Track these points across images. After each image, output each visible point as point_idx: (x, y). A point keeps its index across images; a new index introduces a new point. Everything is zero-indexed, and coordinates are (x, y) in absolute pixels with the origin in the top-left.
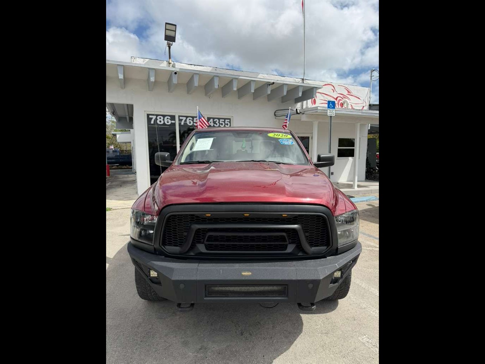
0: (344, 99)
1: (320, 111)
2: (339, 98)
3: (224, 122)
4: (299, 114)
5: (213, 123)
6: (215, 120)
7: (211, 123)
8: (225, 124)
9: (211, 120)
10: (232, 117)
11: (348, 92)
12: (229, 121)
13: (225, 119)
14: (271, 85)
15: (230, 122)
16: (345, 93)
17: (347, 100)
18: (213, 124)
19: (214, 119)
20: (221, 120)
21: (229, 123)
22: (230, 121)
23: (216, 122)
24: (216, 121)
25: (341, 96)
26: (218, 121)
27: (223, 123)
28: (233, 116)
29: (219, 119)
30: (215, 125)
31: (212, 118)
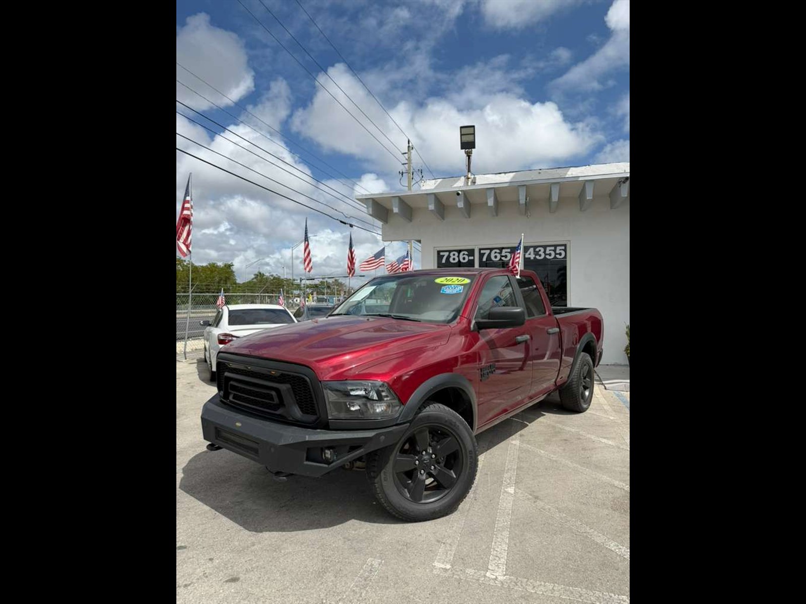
3: (555, 250)
5: (534, 254)
6: (538, 249)
7: (530, 254)
8: (556, 254)
9: (531, 250)
10: (570, 241)
12: (563, 248)
13: (556, 246)
15: (565, 250)
18: (534, 256)
19: (535, 247)
20: (548, 249)
21: (563, 252)
22: (566, 248)
23: (540, 253)
24: (540, 250)
26: (542, 250)
27: (553, 252)
29: (545, 247)
30: (538, 257)
31: (532, 247)
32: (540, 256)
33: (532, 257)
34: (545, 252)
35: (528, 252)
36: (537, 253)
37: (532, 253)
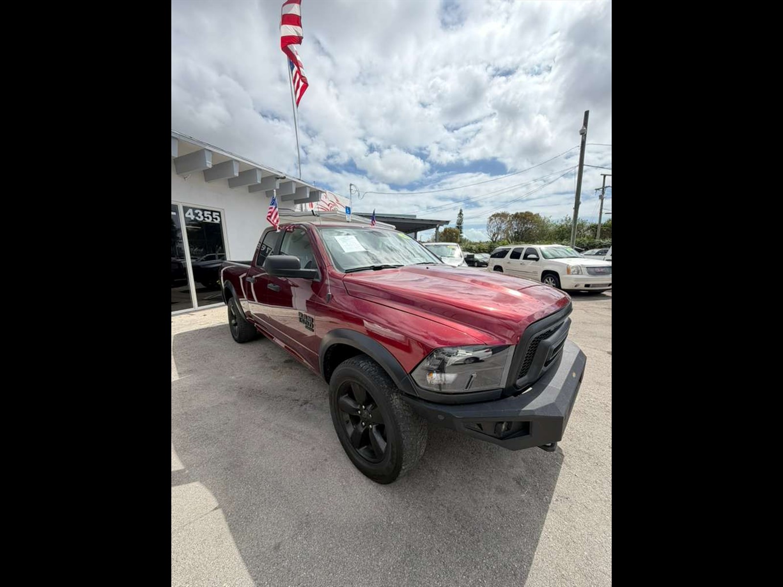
0: (335, 207)
1: (339, 215)
2: (330, 205)
3: (212, 215)
4: (315, 215)
5: (194, 215)
6: (196, 211)
7: (189, 214)
8: (213, 218)
9: (190, 211)
11: (337, 200)
12: (218, 214)
13: (212, 212)
14: (279, 179)
15: (220, 216)
16: (335, 201)
17: (336, 207)
18: (194, 217)
19: (194, 209)
20: (206, 213)
21: (218, 218)
22: (220, 214)
23: (199, 215)
24: (199, 213)
25: (333, 203)
26: (201, 213)
27: (210, 217)
28: (223, 208)
29: (203, 210)
30: (197, 218)
31: (191, 208)
32: (200, 217)
33: (192, 217)
34: (203, 215)
35: (188, 213)
36: (196, 215)
37: (192, 213)
